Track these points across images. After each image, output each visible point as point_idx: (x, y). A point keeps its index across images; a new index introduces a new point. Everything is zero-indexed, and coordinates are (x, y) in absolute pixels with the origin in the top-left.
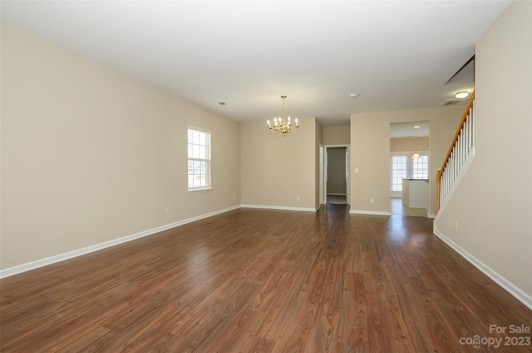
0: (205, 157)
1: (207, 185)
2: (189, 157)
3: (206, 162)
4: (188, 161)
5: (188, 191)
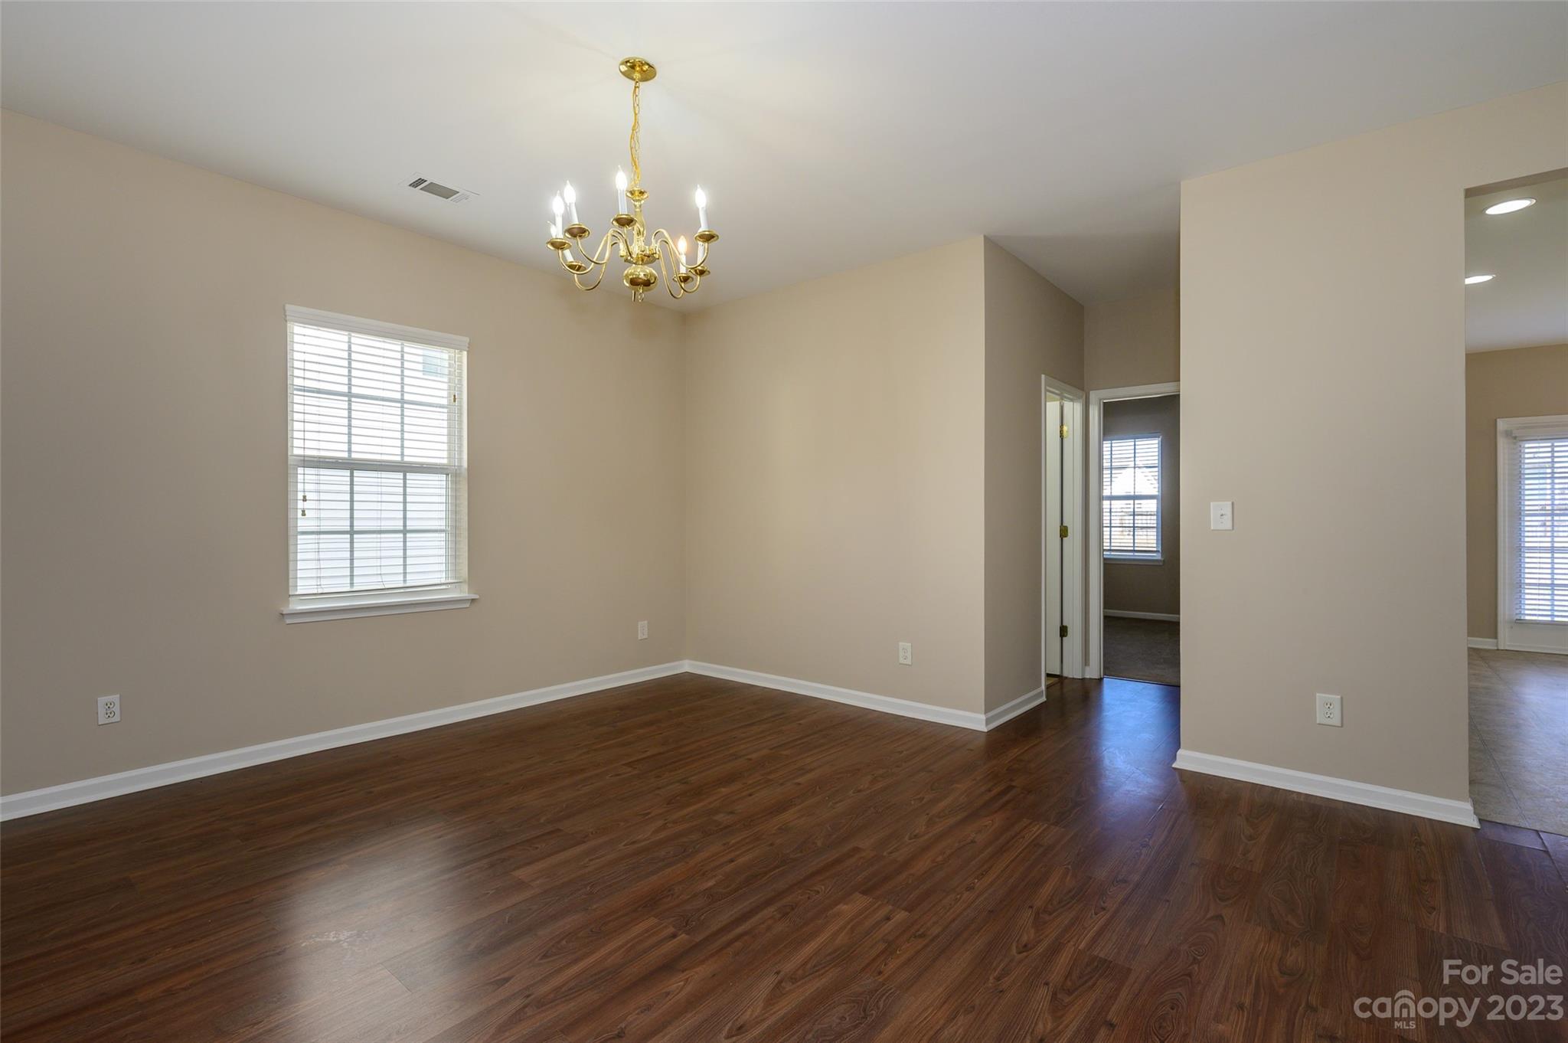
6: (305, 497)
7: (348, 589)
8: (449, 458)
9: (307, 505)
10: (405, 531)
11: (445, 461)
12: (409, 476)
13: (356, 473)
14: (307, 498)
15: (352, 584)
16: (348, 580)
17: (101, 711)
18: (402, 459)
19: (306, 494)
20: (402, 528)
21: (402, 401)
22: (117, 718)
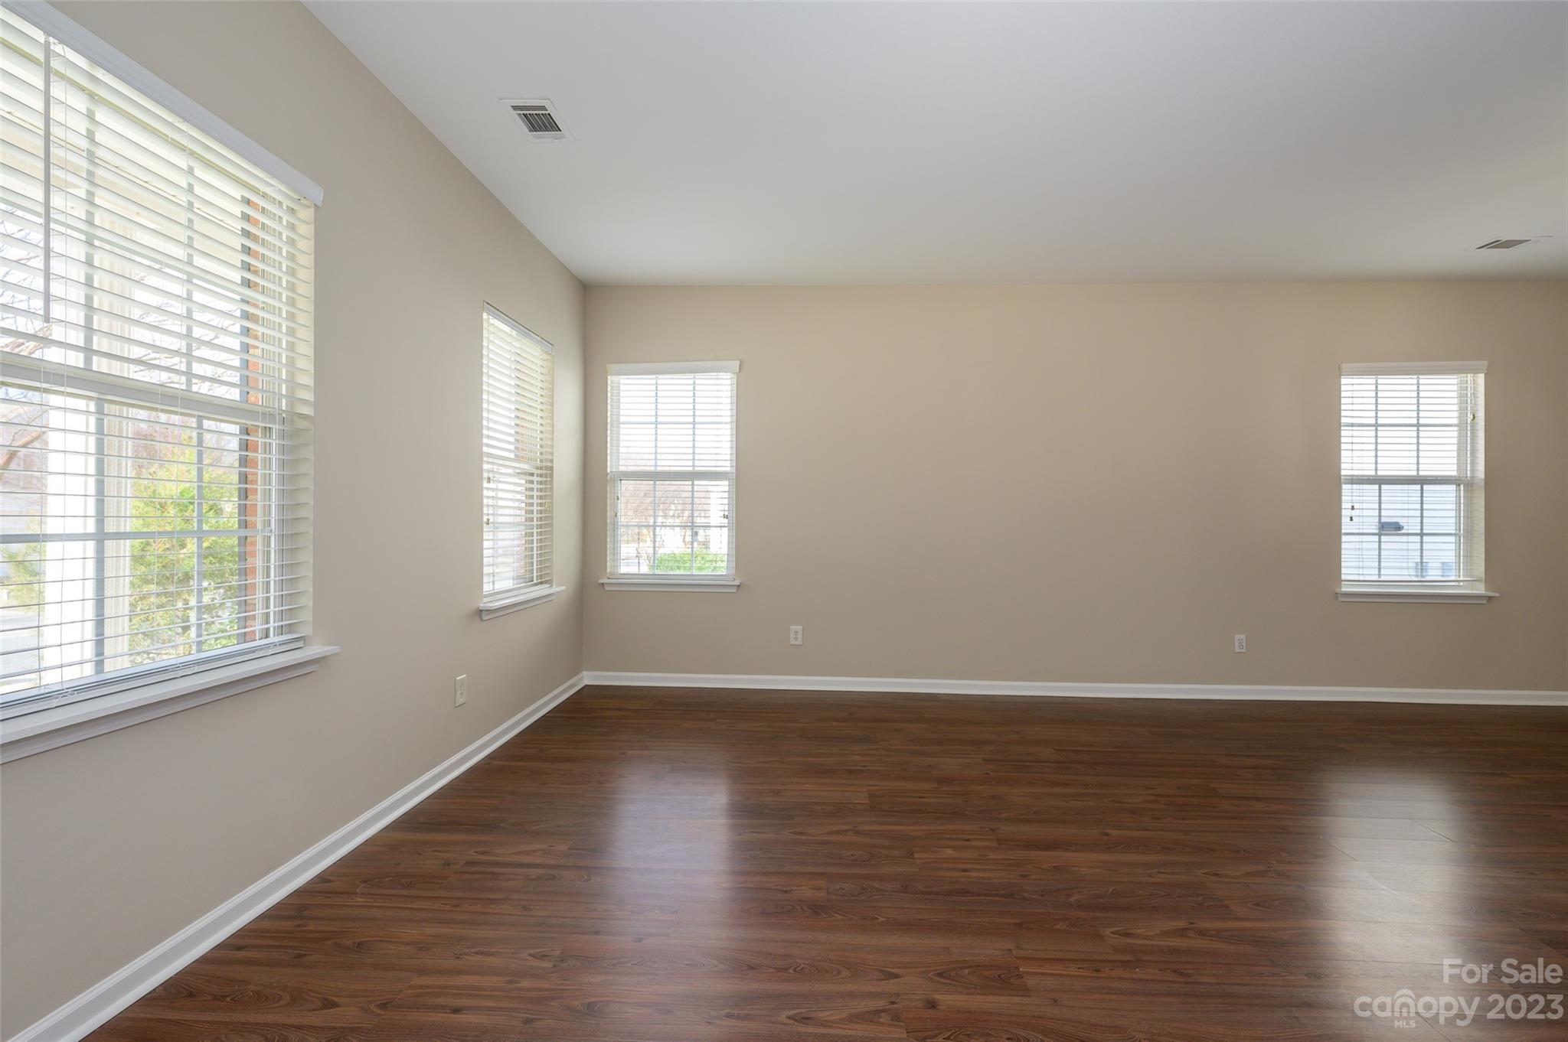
0: (1455, 467)
1: (1461, 579)
2: (1343, 473)
3: (1459, 485)
4: (1344, 486)
5: (1338, 591)
6: (1353, 507)
7: (1376, 578)
8: (1458, 470)
9: (1354, 513)
10: (1422, 535)
11: (1454, 473)
12: (1425, 487)
13: (1383, 486)
14: (1355, 507)
15: (1380, 575)
16: (1376, 571)
17: (1237, 644)
18: (1418, 474)
19: (1354, 504)
20: (1419, 532)
21: (1418, 425)
22: (1244, 650)
